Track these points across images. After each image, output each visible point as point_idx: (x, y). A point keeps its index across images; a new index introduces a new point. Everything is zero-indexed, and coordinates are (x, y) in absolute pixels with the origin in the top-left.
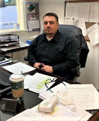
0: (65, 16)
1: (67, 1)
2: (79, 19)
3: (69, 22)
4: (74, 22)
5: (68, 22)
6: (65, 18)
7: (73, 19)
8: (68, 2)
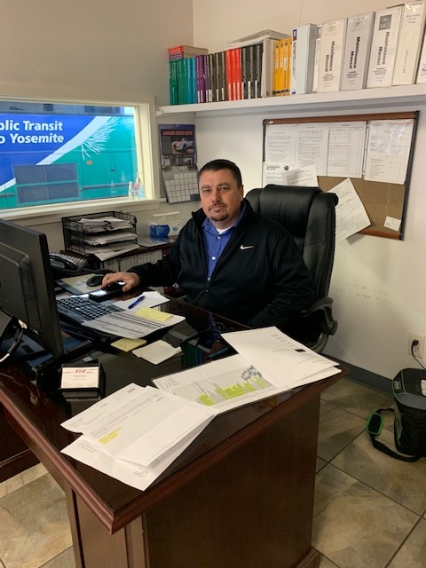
0: (264, 161)
1: (270, 120)
2: (302, 169)
3: (277, 175)
4: (287, 177)
5: (272, 178)
6: (265, 167)
7: (287, 168)
8: (271, 122)
